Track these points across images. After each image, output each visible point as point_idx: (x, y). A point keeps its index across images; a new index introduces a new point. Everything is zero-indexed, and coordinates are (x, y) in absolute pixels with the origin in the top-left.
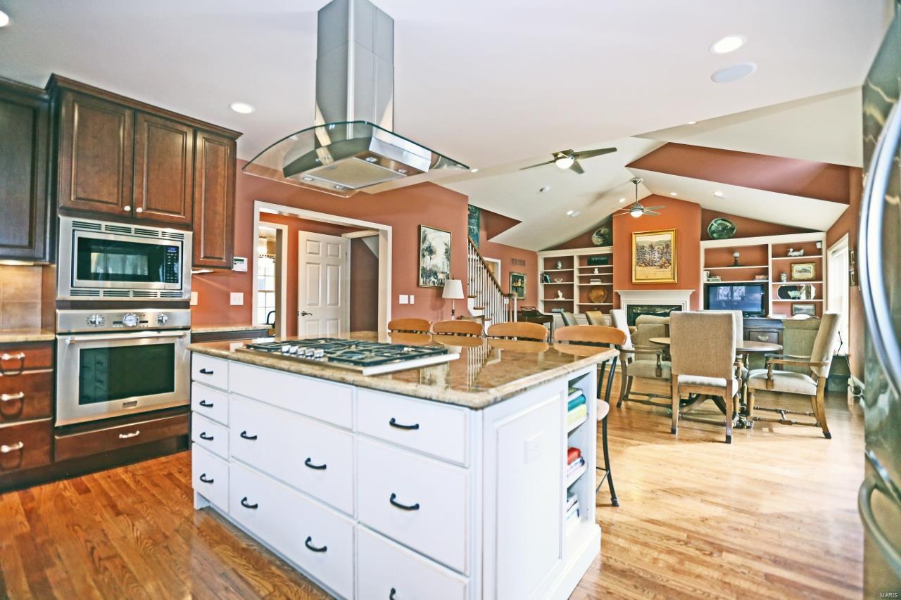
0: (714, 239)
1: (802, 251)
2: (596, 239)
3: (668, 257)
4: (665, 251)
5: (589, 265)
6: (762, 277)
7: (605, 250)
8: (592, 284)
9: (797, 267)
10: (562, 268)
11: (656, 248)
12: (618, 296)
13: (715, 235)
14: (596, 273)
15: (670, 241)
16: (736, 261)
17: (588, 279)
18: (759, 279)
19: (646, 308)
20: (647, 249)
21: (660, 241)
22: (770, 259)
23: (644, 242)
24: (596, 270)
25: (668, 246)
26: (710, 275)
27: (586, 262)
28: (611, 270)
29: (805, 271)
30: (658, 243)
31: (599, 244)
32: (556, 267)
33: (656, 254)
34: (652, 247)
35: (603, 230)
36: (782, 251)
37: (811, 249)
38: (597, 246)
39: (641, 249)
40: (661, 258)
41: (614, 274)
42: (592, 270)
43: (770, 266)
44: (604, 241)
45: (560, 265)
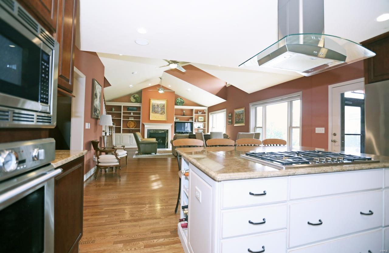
0: (178, 105)
1: (201, 113)
2: (132, 99)
3: (164, 110)
4: (163, 108)
5: (128, 111)
6: (191, 120)
7: (137, 105)
8: (130, 119)
9: (200, 117)
10: (114, 111)
11: (159, 106)
12: (143, 125)
13: (178, 104)
14: (132, 114)
15: (165, 104)
16: (184, 114)
17: (128, 117)
18: (190, 121)
19: (154, 131)
20: (156, 106)
21: (161, 104)
22: (194, 114)
23: (155, 103)
24: (132, 113)
25: (164, 106)
26: (176, 119)
27: (126, 109)
28: (140, 114)
29: (201, 119)
30: (160, 104)
31: (133, 101)
32: (111, 110)
33: (160, 109)
34: (158, 106)
35: (136, 96)
36: (197, 112)
37: (203, 112)
38: (133, 102)
39: (154, 106)
40: (161, 111)
41: (141, 115)
42: (130, 113)
43: (194, 116)
44: (136, 101)
45: (113, 109)
